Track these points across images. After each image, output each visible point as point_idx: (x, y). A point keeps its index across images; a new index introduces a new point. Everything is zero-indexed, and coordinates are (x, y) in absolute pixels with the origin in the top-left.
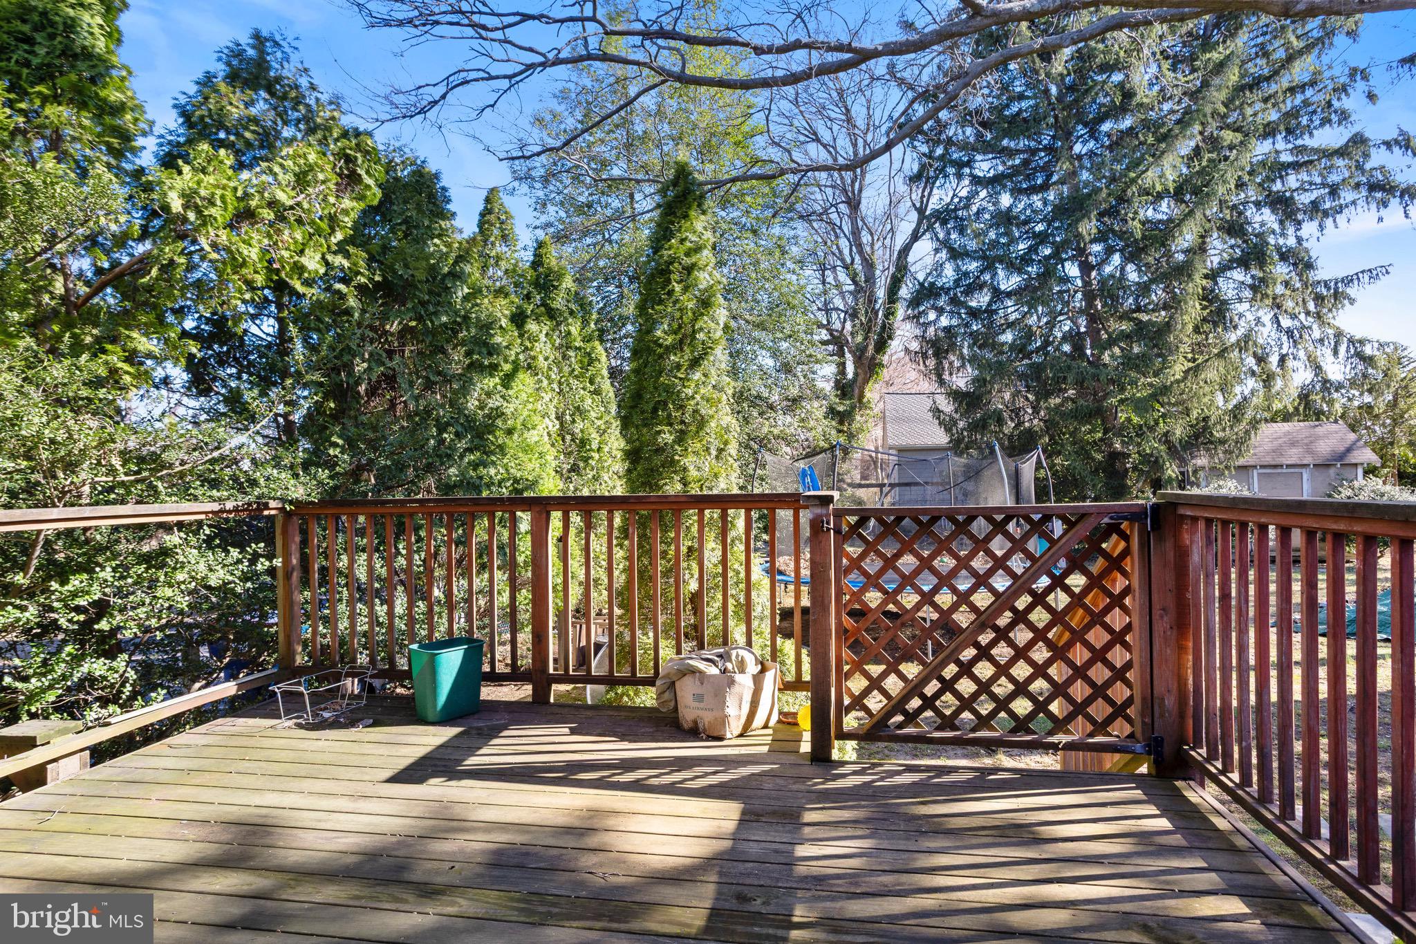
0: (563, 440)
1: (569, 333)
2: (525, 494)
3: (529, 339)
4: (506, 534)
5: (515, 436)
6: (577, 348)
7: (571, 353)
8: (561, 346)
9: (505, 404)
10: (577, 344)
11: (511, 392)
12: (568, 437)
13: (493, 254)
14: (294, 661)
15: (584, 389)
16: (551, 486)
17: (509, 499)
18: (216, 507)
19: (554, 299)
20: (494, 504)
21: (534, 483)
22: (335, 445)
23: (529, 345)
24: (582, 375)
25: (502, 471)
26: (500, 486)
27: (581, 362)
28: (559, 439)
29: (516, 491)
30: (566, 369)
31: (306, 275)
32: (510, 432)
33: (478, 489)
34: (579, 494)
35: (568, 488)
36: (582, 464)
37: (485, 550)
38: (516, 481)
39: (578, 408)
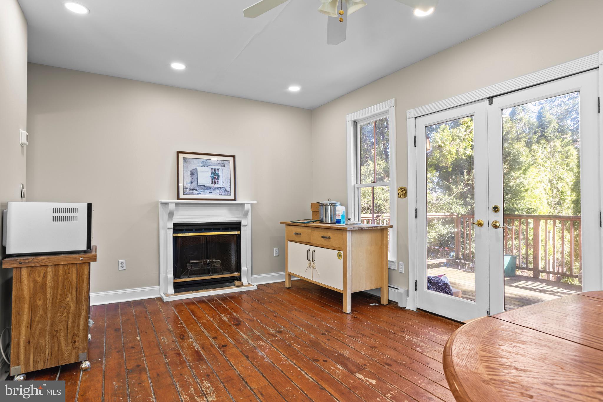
0: (552, 191)
1: (555, 146)
2: (533, 214)
3: (534, 152)
4: (525, 228)
5: (529, 192)
6: (559, 152)
7: (556, 154)
8: (551, 152)
9: (524, 181)
10: (559, 150)
11: (526, 176)
12: (555, 190)
13: (519, 118)
14: (459, 256)
15: (563, 169)
16: (544, 210)
17: (526, 215)
18: (443, 214)
19: (547, 132)
20: (520, 217)
21: (536, 210)
22: (469, 197)
23: (534, 154)
24: (562, 163)
25: (523, 205)
26: (522, 210)
27: (562, 157)
28: (550, 191)
29: (529, 213)
30: (553, 162)
31: (466, 154)
32: (526, 191)
33: (514, 211)
34: (560, 214)
35: (555, 212)
36: (562, 202)
37: (517, 232)
38: (529, 209)
39: (560, 178)
